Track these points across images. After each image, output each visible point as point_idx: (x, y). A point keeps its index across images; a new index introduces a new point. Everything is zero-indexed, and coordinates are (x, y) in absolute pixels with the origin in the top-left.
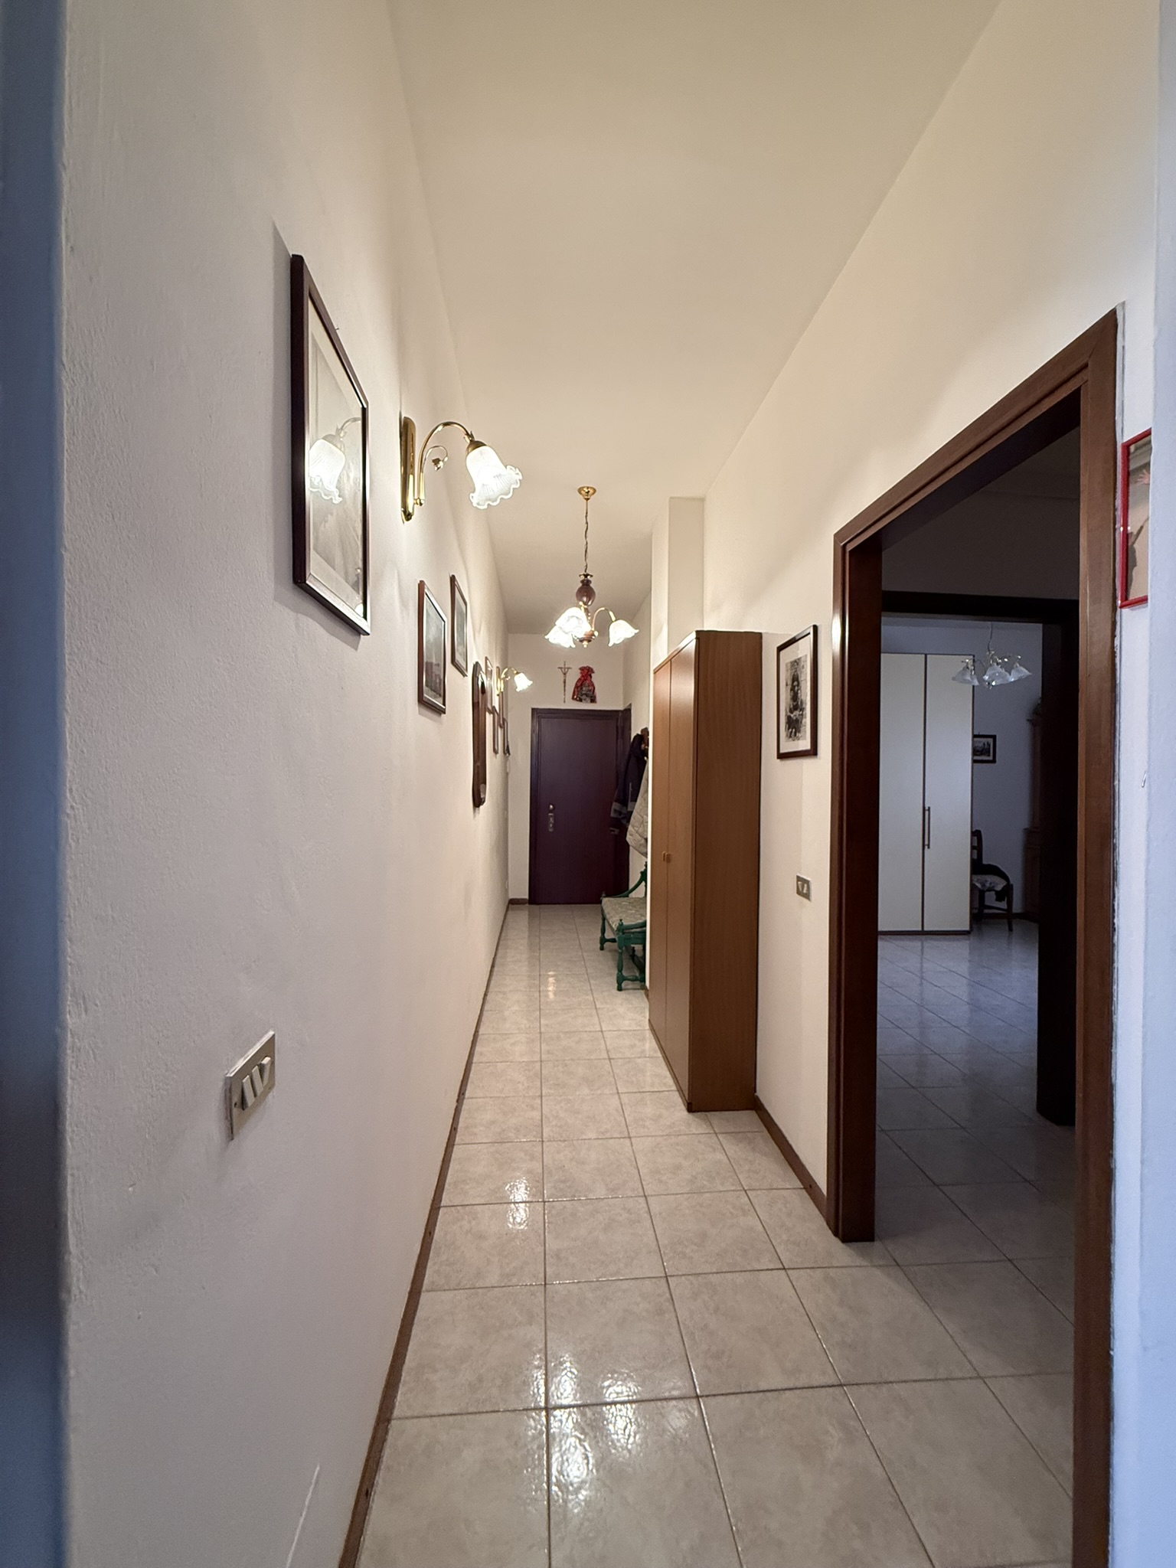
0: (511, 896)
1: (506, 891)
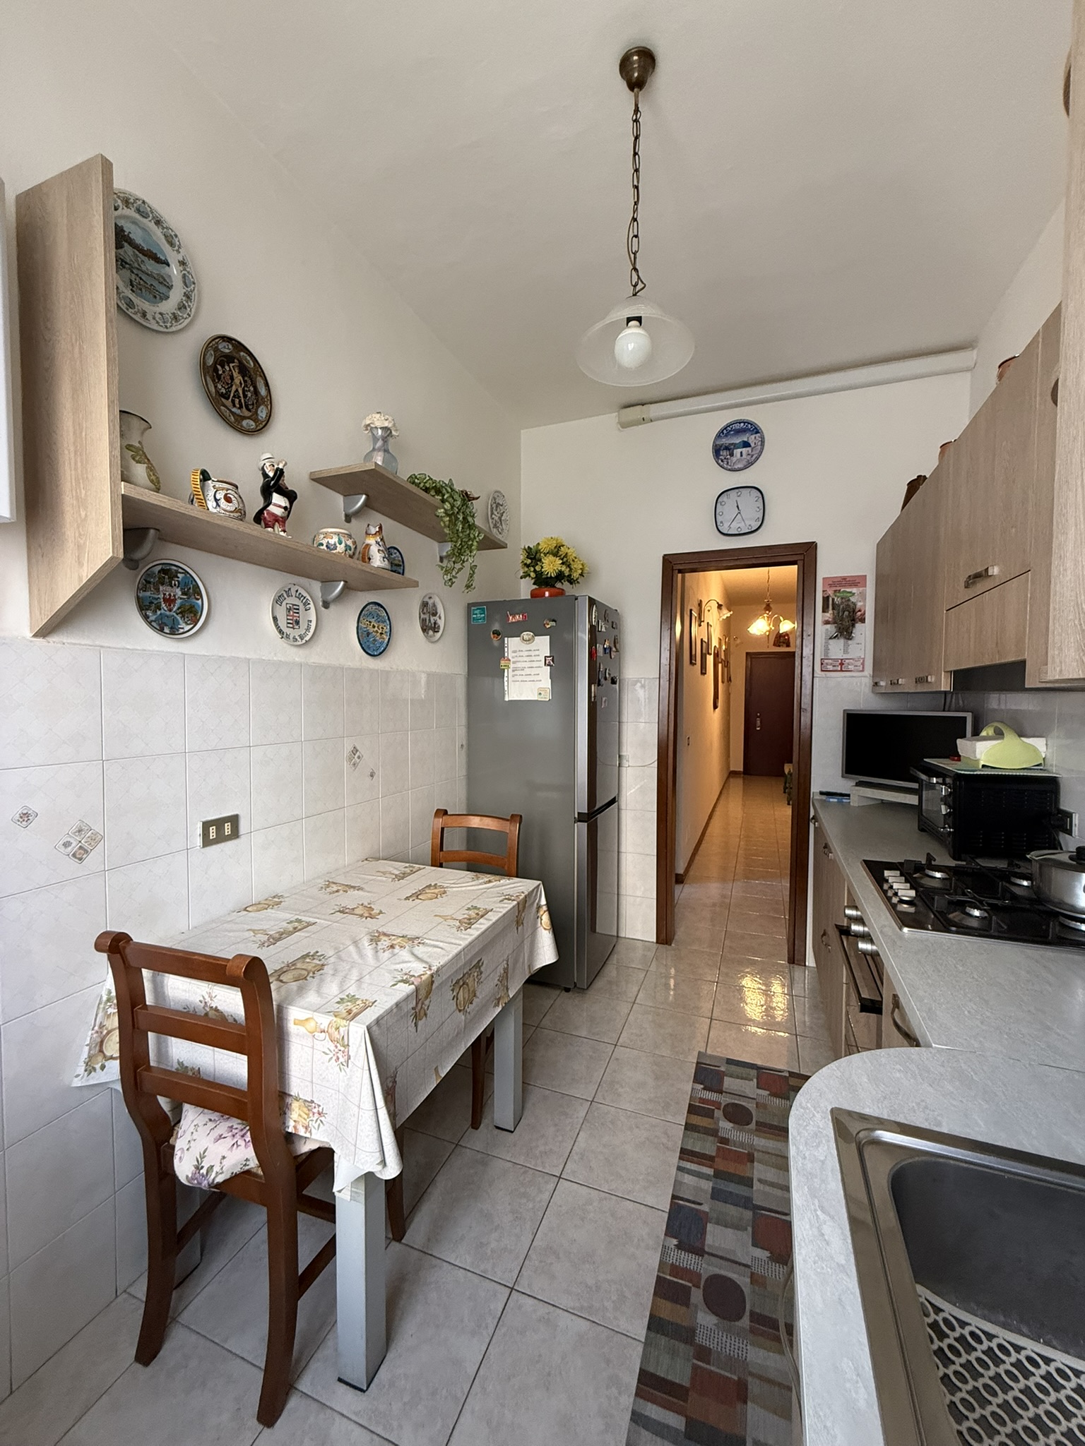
0: (732, 769)
1: (729, 767)
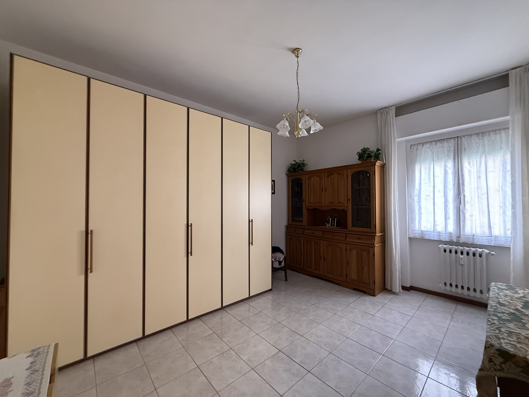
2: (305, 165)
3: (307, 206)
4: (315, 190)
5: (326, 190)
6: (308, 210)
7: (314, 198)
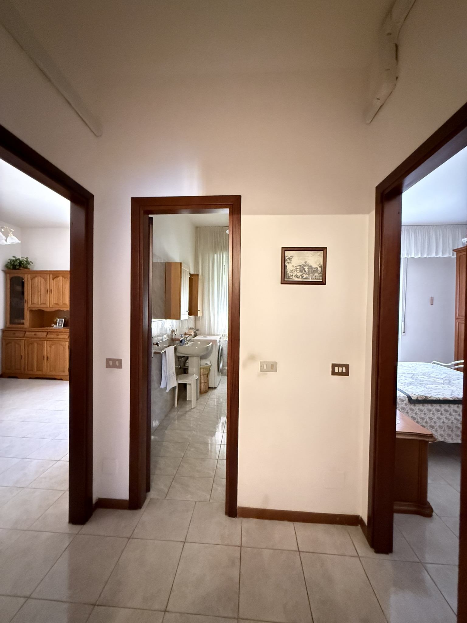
2: (30, 263)
3: (29, 307)
4: (40, 291)
5: (51, 292)
6: (31, 311)
7: (39, 299)
